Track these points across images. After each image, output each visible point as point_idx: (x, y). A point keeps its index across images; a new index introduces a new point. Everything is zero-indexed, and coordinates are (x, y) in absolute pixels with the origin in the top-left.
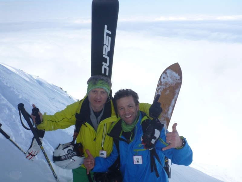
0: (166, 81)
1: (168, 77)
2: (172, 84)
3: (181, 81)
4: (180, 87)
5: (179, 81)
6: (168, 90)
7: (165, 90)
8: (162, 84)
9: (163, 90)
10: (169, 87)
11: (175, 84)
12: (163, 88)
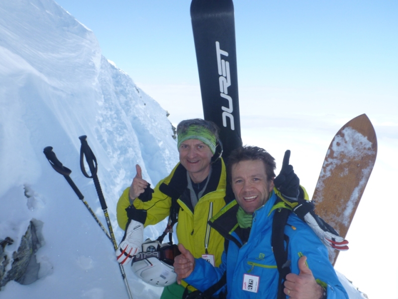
0: (343, 150)
1: (346, 142)
2: (354, 158)
3: (374, 153)
4: (373, 165)
5: (370, 153)
6: (346, 169)
7: (340, 168)
8: (335, 155)
9: (336, 168)
10: (349, 164)
11: (362, 158)
12: (336, 164)
